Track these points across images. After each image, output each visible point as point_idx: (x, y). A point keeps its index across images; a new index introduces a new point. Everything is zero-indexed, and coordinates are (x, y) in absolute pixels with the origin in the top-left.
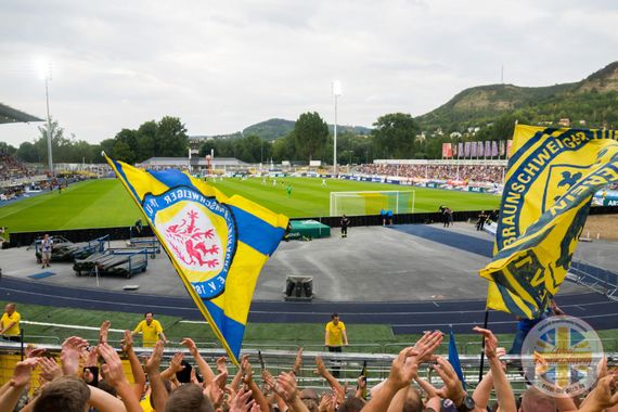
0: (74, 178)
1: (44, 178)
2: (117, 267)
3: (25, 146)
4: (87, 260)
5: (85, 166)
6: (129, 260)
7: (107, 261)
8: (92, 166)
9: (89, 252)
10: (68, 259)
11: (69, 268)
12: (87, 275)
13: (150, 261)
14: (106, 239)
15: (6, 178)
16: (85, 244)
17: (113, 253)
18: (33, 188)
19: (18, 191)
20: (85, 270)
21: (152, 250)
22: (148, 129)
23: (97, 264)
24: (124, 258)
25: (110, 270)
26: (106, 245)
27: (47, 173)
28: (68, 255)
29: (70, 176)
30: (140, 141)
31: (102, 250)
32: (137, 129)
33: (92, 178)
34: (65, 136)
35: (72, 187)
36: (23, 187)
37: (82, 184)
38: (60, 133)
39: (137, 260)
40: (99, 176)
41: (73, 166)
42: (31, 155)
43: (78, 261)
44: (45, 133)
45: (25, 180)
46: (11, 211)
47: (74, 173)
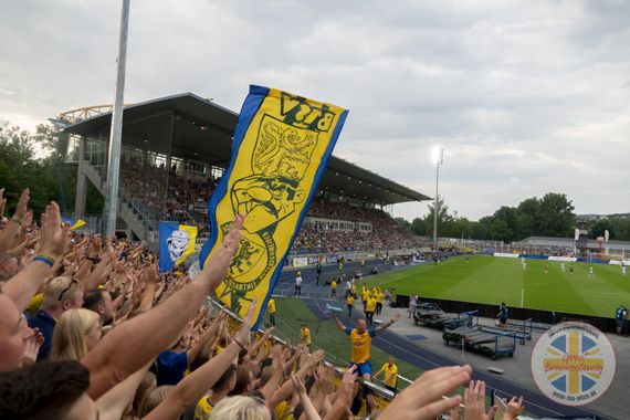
0: (453, 251)
1: (429, 250)
2: (483, 345)
3: (417, 221)
4: (455, 331)
5: (464, 241)
6: (495, 341)
7: (475, 337)
8: (470, 241)
9: (458, 324)
10: (439, 327)
11: (439, 335)
12: (454, 346)
13: (518, 346)
14: (474, 314)
15: (400, 248)
16: (455, 315)
17: (480, 329)
18: (418, 258)
19: (407, 259)
20: (453, 340)
21: (522, 336)
22: (529, 206)
23: (463, 337)
24: (491, 337)
25: (476, 346)
26: (474, 321)
27: (431, 246)
28: (439, 323)
29: (450, 250)
30: (520, 219)
31: (470, 324)
32: (516, 207)
33: (469, 253)
34: (449, 213)
35: (451, 260)
36: (411, 256)
37: (459, 258)
38: (445, 210)
39: (504, 343)
40: (475, 251)
41: (453, 240)
42: (420, 228)
43: (448, 331)
44: (432, 210)
45: (414, 251)
46: (400, 276)
47: (453, 247)
